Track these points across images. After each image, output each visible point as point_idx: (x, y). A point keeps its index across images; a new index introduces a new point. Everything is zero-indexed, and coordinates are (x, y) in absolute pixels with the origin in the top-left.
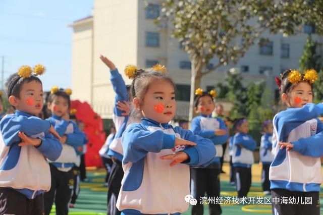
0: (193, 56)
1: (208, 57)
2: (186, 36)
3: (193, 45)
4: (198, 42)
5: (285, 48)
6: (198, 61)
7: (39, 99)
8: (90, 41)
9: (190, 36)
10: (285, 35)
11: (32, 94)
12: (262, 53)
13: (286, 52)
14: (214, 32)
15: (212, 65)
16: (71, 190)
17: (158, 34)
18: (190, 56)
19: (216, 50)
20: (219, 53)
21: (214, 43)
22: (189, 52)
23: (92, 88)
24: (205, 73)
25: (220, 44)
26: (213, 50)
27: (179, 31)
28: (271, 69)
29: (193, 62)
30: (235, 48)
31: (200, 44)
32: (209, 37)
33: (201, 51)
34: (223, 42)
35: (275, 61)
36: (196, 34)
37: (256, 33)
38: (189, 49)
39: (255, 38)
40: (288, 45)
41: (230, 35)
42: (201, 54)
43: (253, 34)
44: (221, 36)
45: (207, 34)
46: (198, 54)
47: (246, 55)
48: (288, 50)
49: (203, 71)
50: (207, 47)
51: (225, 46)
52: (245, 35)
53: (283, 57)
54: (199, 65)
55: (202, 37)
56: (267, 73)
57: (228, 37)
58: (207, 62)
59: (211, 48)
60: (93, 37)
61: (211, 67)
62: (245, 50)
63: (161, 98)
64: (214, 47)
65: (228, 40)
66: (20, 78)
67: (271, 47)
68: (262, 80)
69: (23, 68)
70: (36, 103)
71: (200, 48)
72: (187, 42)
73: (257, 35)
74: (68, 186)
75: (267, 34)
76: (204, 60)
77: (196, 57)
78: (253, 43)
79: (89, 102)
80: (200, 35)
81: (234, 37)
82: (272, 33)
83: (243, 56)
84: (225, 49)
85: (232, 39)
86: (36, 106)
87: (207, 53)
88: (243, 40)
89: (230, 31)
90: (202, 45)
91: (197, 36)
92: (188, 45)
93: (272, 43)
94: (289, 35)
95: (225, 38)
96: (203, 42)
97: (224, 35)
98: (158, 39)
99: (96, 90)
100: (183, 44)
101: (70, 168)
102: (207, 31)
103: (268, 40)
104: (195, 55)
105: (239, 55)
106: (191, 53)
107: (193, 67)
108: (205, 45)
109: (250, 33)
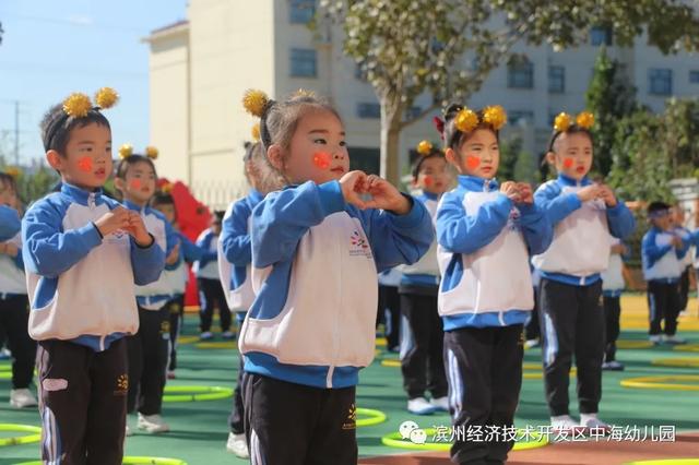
0: (383, 89)
1: (412, 92)
2: (370, 53)
3: (384, 69)
4: (392, 64)
5: (557, 74)
6: (393, 100)
7: (101, 159)
8: (183, 67)
9: (377, 52)
10: (556, 48)
11: (89, 150)
12: (512, 84)
13: (558, 82)
14: (423, 44)
15: (418, 109)
16: (167, 341)
17: (313, 52)
18: (377, 92)
19: (428, 79)
20: (433, 83)
21: (422, 65)
22: (375, 83)
23: (190, 158)
24: (406, 124)
25: (434, 68)
26: (422, 78)
27: (357, 42)
28: (531, 114)
29: (383, 102)
30: (463, 75)
31: (396, 67)
32: (414, 54)
33: (398, 82)
34: (440, 64)
35: (539, 98)
36: (387, 47)
37: (501, 45)
38: (375, 77)
39: (499, 54)
40: (563, 69)
41: (453, 50)
42: (399, 87)
43: (496, 47)
44: (436, 52)
45: (410, 49)
46: (393, 87)
47: (483, 87)
48: (562, 77)
49: (403, 118)
50: (408, 72)
51: (444, 69)
52: (481, 50)
53: (552, 91)
54: (395, 107)
55: (399, 53)
56: (522, 122)
57: (447, 54)
58: (410, 101)
59: (416, 74)
60: (189, 60)
61: (416, 113)
62: (482, 77)
63: (323, 142)
64: (422, 72)
65: (450, 60)
66: (68, 116)
67: (530, 73)
68: (514, 136)
69: (73, 98)
70: (96, 167)
71: (396, 76)
72: (372, 65)
73: (503, 48)
74: (161, 335)
75: (522, 48)
76: (404, 99)
77: (390, 92)
78: (496, 65)
79: (186, 183)
80: (396, 48)
81: (461, 52)
82: (533, 44)
83: (477, 89)
84: (444, 77)
85: (456, 56)
86: (96, 173)
87: (409, 84)
88: (478, 59)
89: (452, 42)
90: (400, 70)
91: (391, 51)
92: (374, 70)
93: (531, 65)
94: (565, 47)
95: (442, 55)
96: (403, 63)
97: (442, 49)
98: (314, 62)
99: (196, 162)
100: (364, 68)
101: (162, 303)
102: (408, 42)
103: (525, 58)
104: (387, 89)
105: (471, 87)
106: (380, 84)
107: (383, 112)
108: (405, 69)
109: (491, 44)
